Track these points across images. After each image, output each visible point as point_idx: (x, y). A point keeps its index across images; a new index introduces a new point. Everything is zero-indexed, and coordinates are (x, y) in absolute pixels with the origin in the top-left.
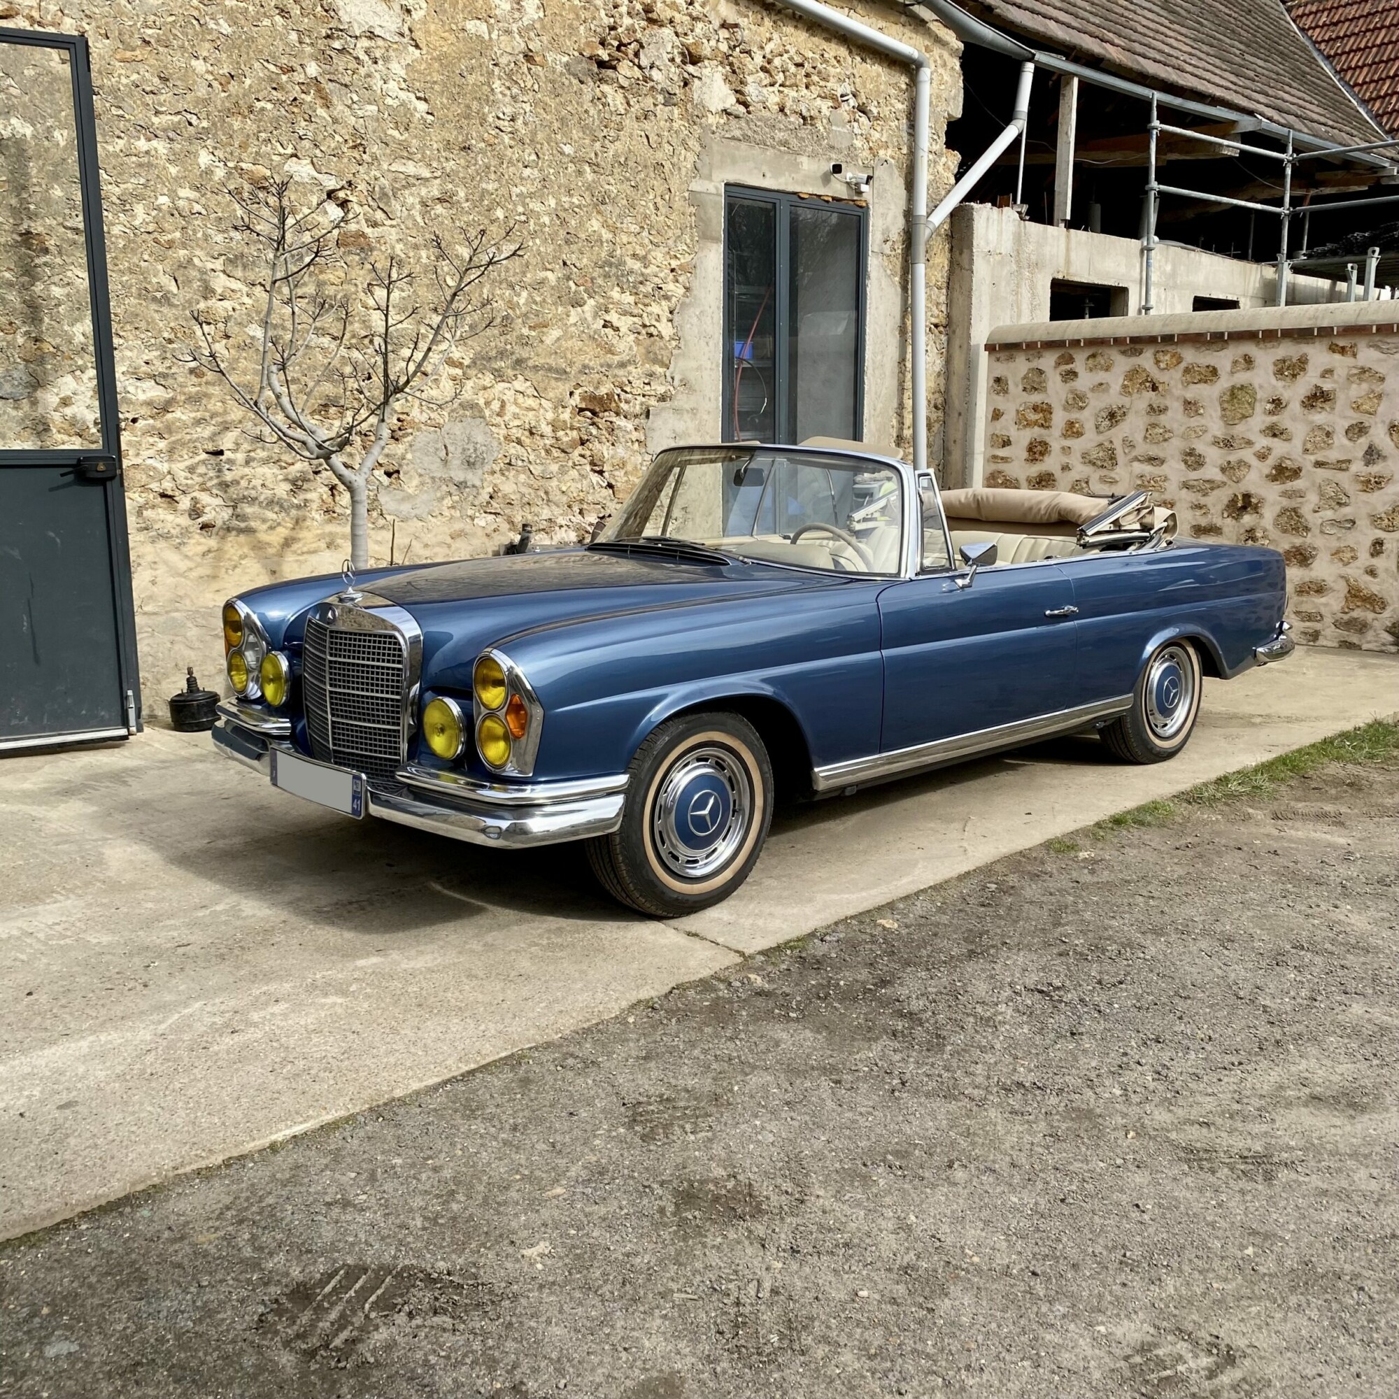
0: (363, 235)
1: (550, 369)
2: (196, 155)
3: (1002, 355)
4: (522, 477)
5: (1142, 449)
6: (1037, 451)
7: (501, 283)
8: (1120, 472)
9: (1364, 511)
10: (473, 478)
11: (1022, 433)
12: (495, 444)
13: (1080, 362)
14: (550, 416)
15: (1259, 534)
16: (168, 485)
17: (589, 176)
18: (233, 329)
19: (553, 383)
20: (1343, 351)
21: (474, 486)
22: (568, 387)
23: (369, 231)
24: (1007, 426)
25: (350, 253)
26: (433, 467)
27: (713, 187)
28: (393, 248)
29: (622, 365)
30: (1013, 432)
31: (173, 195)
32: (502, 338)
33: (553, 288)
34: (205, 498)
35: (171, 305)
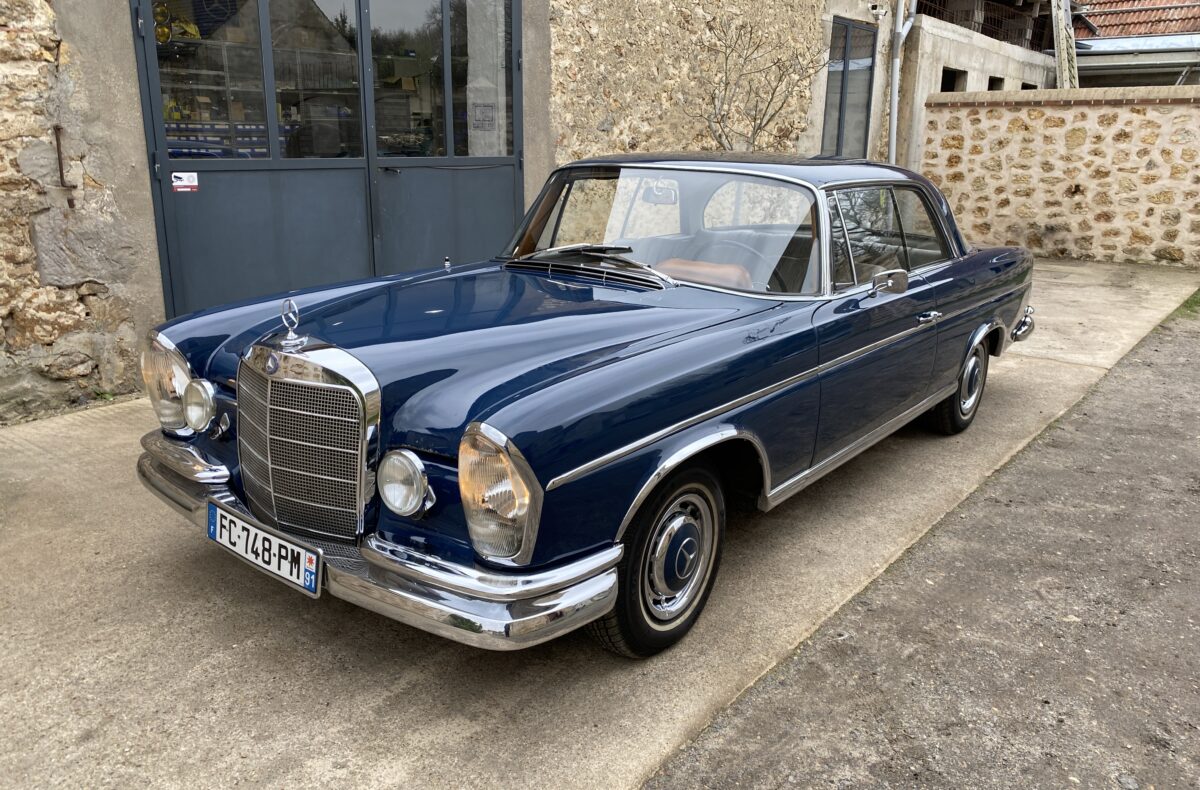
3: (936, 109)
5: (1017, 160)
6: (953, 161)
8: (1003, 173)
9: (1145, 193)
11: (945, 151)
13: (983, 114)
15: (1083, 206)
17: (790, 12)
20: (1138, 112)
24: (936, 147)
27: (829, 18)
30: (939, 151)
31: (661, 26)
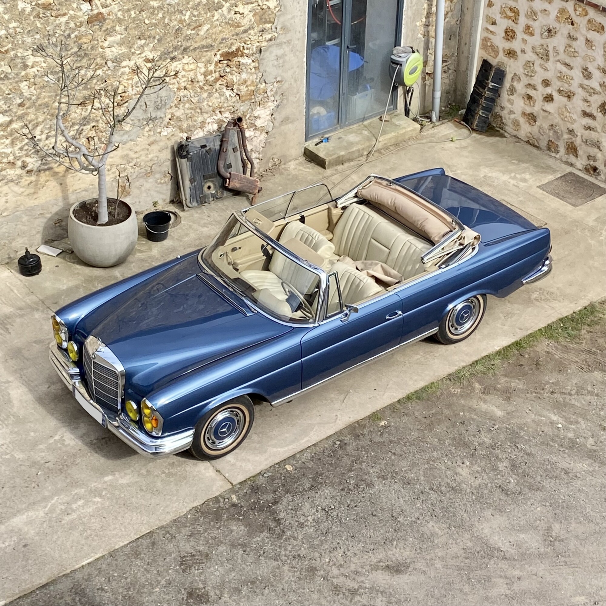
0: (101, 13)
1: (203, 47)
2: (17, 5)
4: (187, 105)
5: (563, 56)
6: (510, 35)
7: (175, 13)
8: (550, 65)
10: (159, 114)
11: (503, 20)
12: (172, 94)
14: (203, 70)
16: (11, 158)
18: (38, 80)
19: (204, 54)
21: (161, 118)
22: (213, 53)
23: (103, 11)
24: (495, 13)
25: (94, 25)
26: (139, 115)
28: (116, 15)
29: (245, 31)
30: (498, 18)
32: (176, 41)
33: (204, 5)
34: (28, 160)
35: (9, 79)
